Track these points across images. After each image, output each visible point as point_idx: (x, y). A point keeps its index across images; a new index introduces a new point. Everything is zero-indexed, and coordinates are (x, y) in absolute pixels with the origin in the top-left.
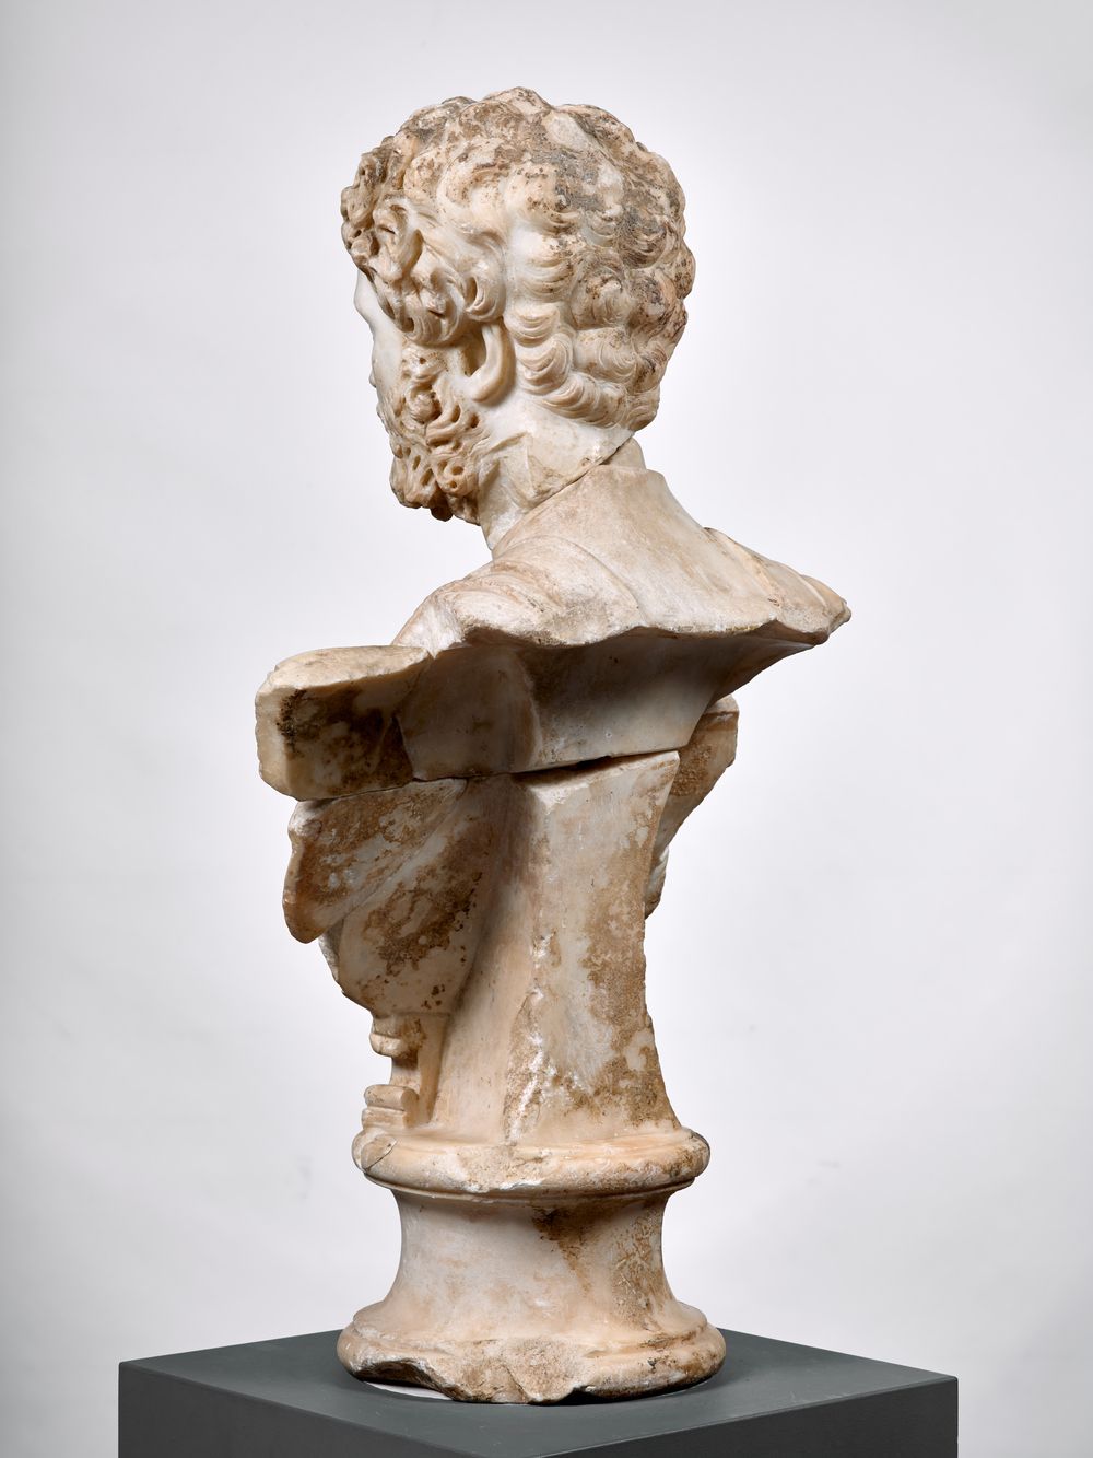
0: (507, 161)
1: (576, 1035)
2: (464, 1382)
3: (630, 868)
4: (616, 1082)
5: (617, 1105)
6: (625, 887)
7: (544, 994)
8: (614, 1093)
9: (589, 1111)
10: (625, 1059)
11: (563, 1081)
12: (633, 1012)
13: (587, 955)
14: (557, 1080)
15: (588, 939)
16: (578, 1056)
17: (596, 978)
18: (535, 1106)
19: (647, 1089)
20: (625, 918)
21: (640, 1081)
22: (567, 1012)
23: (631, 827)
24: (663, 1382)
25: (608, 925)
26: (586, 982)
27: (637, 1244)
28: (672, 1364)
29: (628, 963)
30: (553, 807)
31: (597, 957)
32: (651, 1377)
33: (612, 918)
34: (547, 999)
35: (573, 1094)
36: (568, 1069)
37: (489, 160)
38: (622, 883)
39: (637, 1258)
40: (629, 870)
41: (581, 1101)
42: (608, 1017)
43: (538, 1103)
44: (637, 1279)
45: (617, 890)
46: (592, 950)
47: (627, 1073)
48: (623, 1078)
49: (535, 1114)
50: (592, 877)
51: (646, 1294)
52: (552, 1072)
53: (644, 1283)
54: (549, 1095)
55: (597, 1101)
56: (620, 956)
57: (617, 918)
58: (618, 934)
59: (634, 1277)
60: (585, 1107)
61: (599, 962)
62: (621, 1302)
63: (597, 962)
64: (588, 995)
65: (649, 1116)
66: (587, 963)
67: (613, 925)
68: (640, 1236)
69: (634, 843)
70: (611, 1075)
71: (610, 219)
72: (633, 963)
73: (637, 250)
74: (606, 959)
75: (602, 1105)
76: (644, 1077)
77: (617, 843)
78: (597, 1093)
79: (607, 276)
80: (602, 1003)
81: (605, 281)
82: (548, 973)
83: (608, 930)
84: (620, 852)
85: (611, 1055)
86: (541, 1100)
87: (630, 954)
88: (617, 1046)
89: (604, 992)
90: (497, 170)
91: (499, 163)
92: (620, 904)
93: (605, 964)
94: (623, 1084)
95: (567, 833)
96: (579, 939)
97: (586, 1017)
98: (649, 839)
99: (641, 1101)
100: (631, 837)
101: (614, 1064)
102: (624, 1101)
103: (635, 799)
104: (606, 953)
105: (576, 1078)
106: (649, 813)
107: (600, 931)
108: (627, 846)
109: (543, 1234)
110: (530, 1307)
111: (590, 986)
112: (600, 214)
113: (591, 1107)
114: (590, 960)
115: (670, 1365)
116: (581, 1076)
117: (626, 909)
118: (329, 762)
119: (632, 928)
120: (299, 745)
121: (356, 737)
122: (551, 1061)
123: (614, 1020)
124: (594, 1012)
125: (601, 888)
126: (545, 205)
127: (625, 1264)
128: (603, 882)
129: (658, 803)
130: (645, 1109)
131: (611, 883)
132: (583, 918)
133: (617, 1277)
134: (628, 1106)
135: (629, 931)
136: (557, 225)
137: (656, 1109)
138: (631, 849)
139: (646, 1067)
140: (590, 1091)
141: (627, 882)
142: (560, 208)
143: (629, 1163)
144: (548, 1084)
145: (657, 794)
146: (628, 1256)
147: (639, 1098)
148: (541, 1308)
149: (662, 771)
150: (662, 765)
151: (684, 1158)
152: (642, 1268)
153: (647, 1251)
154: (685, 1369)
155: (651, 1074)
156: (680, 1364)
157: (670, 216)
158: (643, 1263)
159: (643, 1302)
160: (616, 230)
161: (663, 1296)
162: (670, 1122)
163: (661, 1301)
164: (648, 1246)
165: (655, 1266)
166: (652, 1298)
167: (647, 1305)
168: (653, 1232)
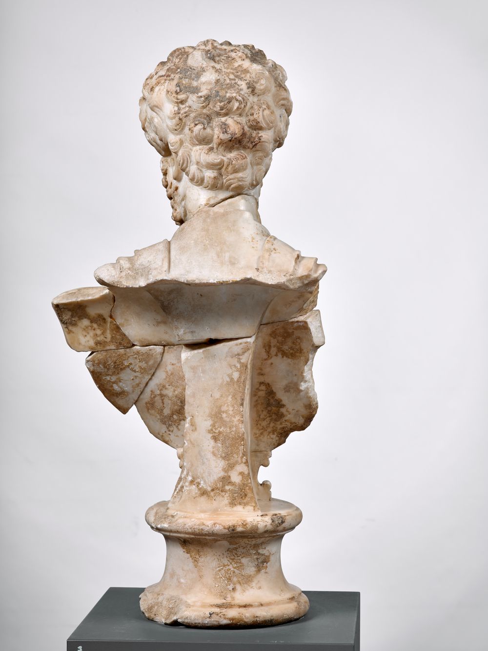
0: (170, 74)
1: (203, 463)
2: (146, 610)
3: (232, 390)
4: (223, 486)
5: (223, 497)
6: (230, 398)
7: (188, 443)
8: (222, 491)
9: (207, 498)
10: (229, 477)
11: (195, 483)
12: (235, 455)
13: (210, 428)
14: (192, 482)
15: (211, 420)
16: (204, 473)
17: (215, 439)
18: (181, 492)
19: (241, 491)
20: (231, 412)
21: (237, 487)
22: (199, 453)
23: (229, 371)
24: (216, 623)
25: (221, 415)
26: (210, 440)
27: (231, 561)
28: (222, 616)
29: (233, 433)
30: (185, 360)
31: (216, 429)
32: (208, 620)
33: (223, 412)
34: (189, 446)
35: (200, 489)
36: (198, 478)
37: (164, 74)
38: (228, 397)
39: (230, 567)
40: (231, 391)
41: (204, 493)
42: (221, 457)
43: (182, 491)
44: (229, 576)
45: (225, 399)
46: (213, 425)
47: (230, 483)
48: (227, 485)
49: (179, 496)
50: (211, 393)
51: (234, 584)
52: (190, 478)
53: (235, 579)
54: (187, 488)
55: (212, 494)
56: (228, 429)
57: (226, 412)
58: (225, 419)
59: (227, 575)
60: (205, 496)
61: (217, 431)
62: (217, 586)
63: (216, 431)
64: (211, 446)
65: (240, 504)
66: (210, 431)
67: (224, 415)
68: (233, 557)
69: (232, 379)
70: (221, 483)
71: (201, 97)
72: (235, 433)
73: (215, 110)
74: (221, 430)
75: (214, 496)
76: (240, 486)
77: (222, 378)
78: (213, 490)
79: (197, 123)
80: (218, 450)
81: (196, 125)
82: (190, 435)
83: (222, 417)
84: (225, 382)
85: (222, 474)
86: (183, 491)
87: (234, 429)
88: (226, 470)
89: (220, 445)
90: (165, 78)
91: (167, 74)
92: (228, 406)
93: (220, 433)
94: (227, 488)
95: (194, 372)
96: (205, 420)
97: (210, 455)
98: (240, 377)
99: (237, 496)
100: (230, 376)
101: (224, 478)
102: (227, 495)
103: (229, 359)
104: (221, 428)
105: (202, 482)
107: (217, 417)
108: (228, 380)
109: (184, 550)
110: (179, 582)
111: (212, 442)
112: (196, 95)
113: (209, 496)
114: (212, 430)
115: (220, 616)
116: (205, 482)
117: (231, 409)
118: (86, 336)
119: (235, 418)
120: (70, 328)
121: (95, 326)
122: (190, 473)
123: (224, 458)
124: (214, 454)
125: (216, 398)
126: (171, 93)
127: (222, 569)
128: (217, 395)
129: (242, 361)
130: (239, 500)
131: (222, 396)
132: (207, 411)
133: (216, 574)
134: (229, 498)
135: (233, 419)
136: (176, 101)
138: (230, 381)
139: (242, 481)
140: (209, 489)
141: (231, 396)
142: (177, 93)
143: (205, 522)
144: (187, 484)
145: (241, 357)
146: (225, 566)
147: (235, 495)
148: (182, 583)
149: (241, 346)
150: (241, 344)
151: (240, 523)
152: (234, 572)
153: (239, 565)
154: (230, 619)
155: (244, 484)
156: (227, 617)
157: (247, 93)
158: (235, 570)
159: (230, 587)
160: (204, 102)
161: (249, 587)
162: (252, 508)
163: (245, 589)
164: (240, 563)
165: (246, 572)
166: (238, 587)
167: (233, 589)
168: (244, 557)
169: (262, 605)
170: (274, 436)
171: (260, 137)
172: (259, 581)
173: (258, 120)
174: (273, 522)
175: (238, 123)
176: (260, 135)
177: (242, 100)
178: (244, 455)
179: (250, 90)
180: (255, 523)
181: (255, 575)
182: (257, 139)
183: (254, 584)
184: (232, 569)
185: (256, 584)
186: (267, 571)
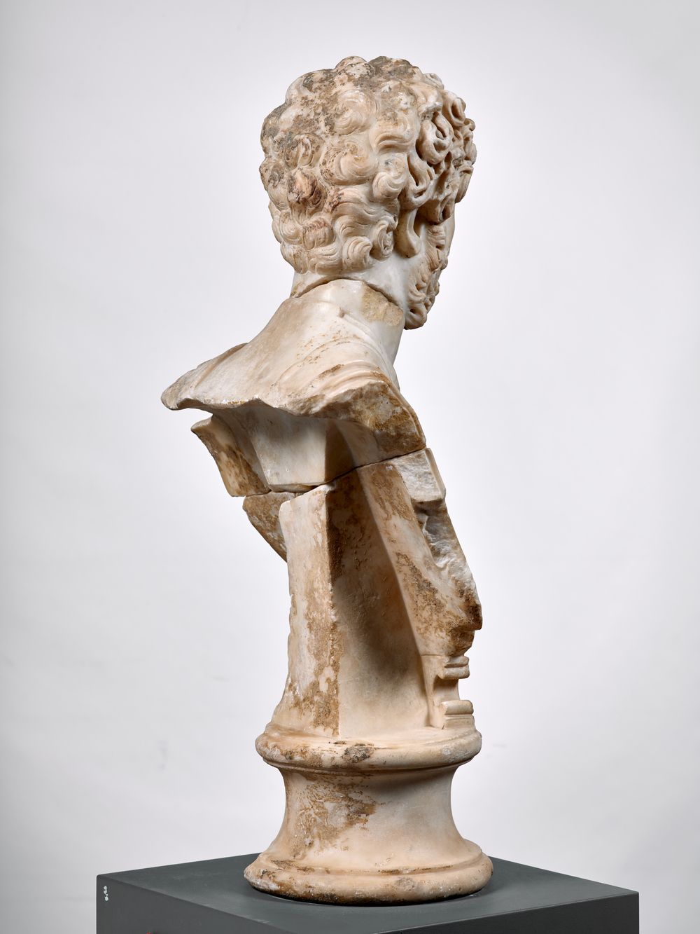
1: (300, 661)
4: (313, 696)
5: (311, 711)
6: (319, 571)
8: (311, 703)
9: (299, 711)
10: (319, 683)
11: (292, 688)
12: (324, 653)
13: (306, 611)
14: (290, 686)
15: (306, 602)
16: (300, 674)
17: (310, 627)
19: (326, 705)
20: (321, 592)
21: (323, 699)
22: (298, 646)
23: (314, 532)
25: (314, 594)
26: (306, 628)
27: (312, 803)
28: (272, 878)
29: (323, 621)
30: (280, 513)
32: (260, 880)
33: (315, 590)
34: (292, 634)
35: (295, 697)
36: (296, 681)
38: (317, 568)
39: (312, 812)
40: (319, 560)
41: (297, 703)
42: (314, 653)
44: (309, 825)
45: (315, 572)
46: (308, 609)
47: (318, 692)
48: (316, 695)
49: (281, 706)
51: (313, 837)
52: (289, 681)
53: (315, 830)
54: (287, 695)
55: (303, 705)
56: (320, 615)
58: (318, 601)
59: (308, 823)
60: (298, 708)
62: (296, 836)
63: (310, 617)
64: (306, 638)
65: (323, 724)
66: (306, 616)
68: (314, 799)
70: (311, 691)
71: (275, 142)
72: (325, 621)
74: (314, 616)
75: (304, 709)
76: (326, 697)
77: (311, 541)
78: (304, 700)
79: (269, 178)
80: (312, 644)
81: (269, 181)
82: (292, 619)
83: (314, 597)
84: (313, 547)
85: (313, 678)
86: (284, 697)
87: (323, 615)
88: (316, 673)
92: (318, 582)
93: (314, 619)
94: (316, 698)
95: (289, 531)
96: (303, 600)
97: (305, 651)
98: (323, 542)
99: (322, 712)
100: (315, 539)
101: (314, 684)
102: (314, 708)
103: (311, 514)
104: (314, 612)
105: (298, 688)
106: (319, 524)
107: (311, 597)
108: (315, 544)
111: (308, 632)
112: (273, 139)
113: (300, 708)
114: (308, 614)
115: (270, 878)
116: (300, 687)
117: (321, 586)
119: (324, 599)
122: (290, 674)
123: (316, 656)
124: (309, 649)
125: (309, 569)
127: (304, 813)
128: (309, 566)
129: (321, 518)
130: (322, 718)
131: (313, 567)
132: (303, 586)
134: (315, 713)
137: (327, 720)
138: (317, 547)
139: (327, 691)
140: (302, 698)
144: (287, 688)
145: (319, 512)
146: (306, 809)
147: (321, 710)
149: (317, 497)
150: (316, 493)
151: (299, 750)
152: (315, 820)
153: (321, 811)
154: (280, 884)
155: (329, 695)
156: (276, 880)
157: (325, 133)
158: (317, 818)
159: (308, 841)
160: (278, 148)
161: (330, 845)
162: (332, 730)
163: (324, 846)
164: (323, 808)
165: (331, 823)
166: (317, 842)
167: (310, 844)
168: (328, 800)
169: (328, 872)
170: (443, 634)
171: (341, 194)
172: (347, 839)
173: (332, 171)
174: (346, 754)
175: (305, 176)
176: (340, 193)
177: (309, 144)
178: (332, 654)
179: (328, 127)
180: (318, 752)
181: (343, 829)
182: (335, 199)
183: (338, 842)
184: (314, 816)
185: (342, 842)
186: (366, 826)
